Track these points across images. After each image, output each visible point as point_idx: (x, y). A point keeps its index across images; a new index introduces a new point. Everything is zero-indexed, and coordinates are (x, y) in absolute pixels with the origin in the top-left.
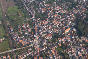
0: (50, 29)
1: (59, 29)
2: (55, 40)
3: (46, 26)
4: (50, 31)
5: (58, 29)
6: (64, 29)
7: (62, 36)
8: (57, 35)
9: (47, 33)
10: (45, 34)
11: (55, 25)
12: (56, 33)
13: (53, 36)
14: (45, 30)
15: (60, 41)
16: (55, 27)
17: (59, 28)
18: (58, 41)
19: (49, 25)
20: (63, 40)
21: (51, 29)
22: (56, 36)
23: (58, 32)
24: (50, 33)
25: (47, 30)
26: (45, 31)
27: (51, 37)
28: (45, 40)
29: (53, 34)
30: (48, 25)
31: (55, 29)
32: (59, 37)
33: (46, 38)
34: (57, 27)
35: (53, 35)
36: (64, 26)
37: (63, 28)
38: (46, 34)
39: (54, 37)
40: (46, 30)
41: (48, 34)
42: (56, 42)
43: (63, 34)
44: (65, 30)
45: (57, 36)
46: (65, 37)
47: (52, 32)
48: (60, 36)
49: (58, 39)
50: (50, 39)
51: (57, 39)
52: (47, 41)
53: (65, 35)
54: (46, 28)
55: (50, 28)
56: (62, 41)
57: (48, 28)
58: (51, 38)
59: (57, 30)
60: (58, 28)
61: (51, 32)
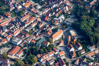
0: (16, 36)
1: (39, 35)
2: (32, 58)
3: (8, 29)
4: (17, 39)
5: (35, 34)
6: (49, 33)
7: (46, 48)
8: (34, 47)
9: (12, 44)
10: (6, 48)
11: (28, 26)
12: (32, 44)
13: (26, 50)
14: (6, 38)
15: (42, 60)
16: (27, 30)
17: (37, 32)
18: (38, 61)
19: (14, 26)
20: (50, 59)
21: (20, 34)
22: (32, 49)
23: (37, 41)
24: (18, 44)
25: (11, 39)
26: (6, 42)
27: (22, 54)
28: (8, 62)
29: (25, 46)
30: (11, 28)
31: (30, 33)
32: (39, 52)
33: (9, 56)
34: (32, 30)
35: (26, 48)
36: (48, 26)
37: (47, 32)
38: (9, 47)
39: (29, 52)
40: (9, 39)
41: (13, 48)
42: (35, 62)
43: (49, 43)
44: (52, 34)
45: (35, 49)
46: (53, 50)
47: (23, 41)
48: (42, 50)
49: (39, 56)
50: (19, 58)
51: (36, 55)
52: (13, 63)
54: (9, 34)
55: (17, 34)
56: (48, 60)
57: (13, 33)
58: (23, 56)
59: (34, 38)
60: (36, 31)
61: (21, 41)
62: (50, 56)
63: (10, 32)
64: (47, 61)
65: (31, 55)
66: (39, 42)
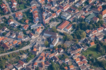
0: (66, 11)
1: (89, 11)
3: (58, 4)
4: (67, 14)
5: (85, 9)
6: (99, 9)
7: (95, 24)
9: (61, 19)
10: (55, 23)
11: (77, 2)
13: (75, 25)
14: (55, 12)
15: (91, 35)
16: (77, 5)
17: (87, 7)
18: (87, 36)
19: (63, 1)
21: (70, 10)
22: (81, 25)
23: (86, 17)
24: (68, 18)
25: (61, 14)
26: (55, 16)
27: (71, 29)
29: (74, 21)
30: (61, 3)
31: (79, 9)
33: (58, 30)
34: (82, 5)
35: (75, 23)
36: (98, 2)
37: (97, 8)
38: (58, 21)
39: (78, 27)
40: (58, 14)
41: (62, 22)
43: (98, 19)
44: (102, 11)
45: (84, 25)
46: (102, 26)
47: (72, 17)
48: (91, 25)
49: (88, 31)
50: (68, 33)
51: (85, 31)
52: (62, 37)
53: (102, 21)
54: (58, 9)
55: (66, 9)
56: (97, 35)
57: (62, 8)
58: (72, 31)
59: (84, 13)
60: (85, 7)
61: (70, 16)
62: (99, 31)
63: (60, 7)
64: (96, 37)
65: (80, 30)
66: (89, 18)
